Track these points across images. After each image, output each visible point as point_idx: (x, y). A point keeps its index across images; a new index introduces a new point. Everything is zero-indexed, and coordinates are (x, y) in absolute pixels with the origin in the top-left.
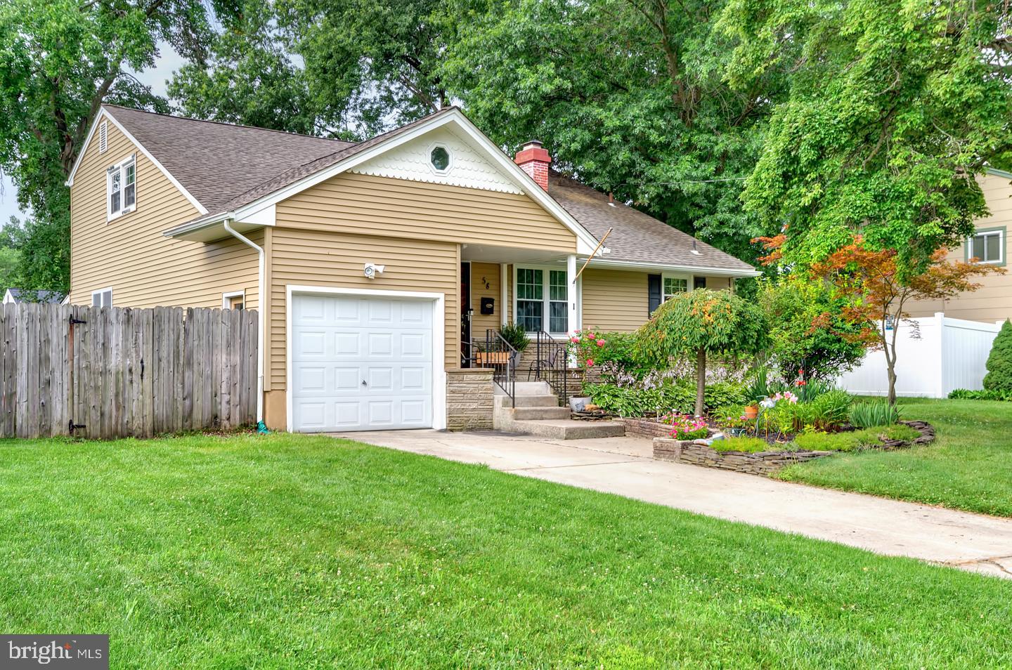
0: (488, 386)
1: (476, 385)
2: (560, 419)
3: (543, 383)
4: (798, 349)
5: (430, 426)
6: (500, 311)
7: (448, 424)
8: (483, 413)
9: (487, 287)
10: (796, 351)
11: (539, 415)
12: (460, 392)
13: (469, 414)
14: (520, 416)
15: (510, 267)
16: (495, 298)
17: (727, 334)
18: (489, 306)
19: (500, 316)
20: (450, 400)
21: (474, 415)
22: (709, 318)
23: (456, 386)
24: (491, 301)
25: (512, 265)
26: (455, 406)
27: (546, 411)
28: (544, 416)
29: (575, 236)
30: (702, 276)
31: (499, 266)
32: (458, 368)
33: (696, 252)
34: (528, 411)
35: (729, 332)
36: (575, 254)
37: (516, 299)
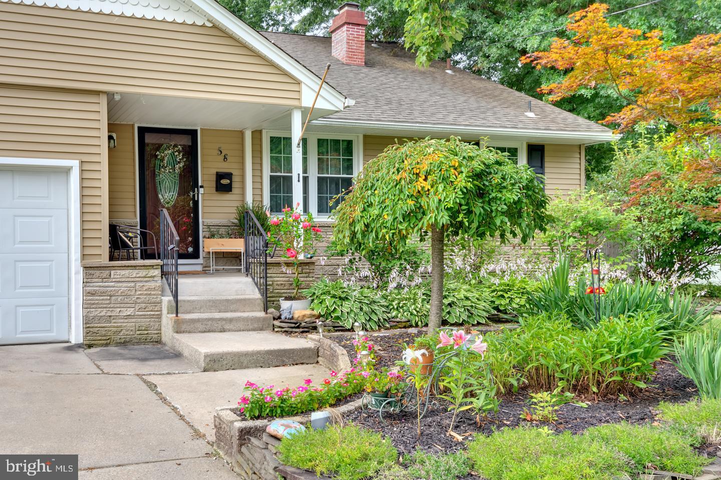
0: (152, 285)
1: (133, 284)
2: (254, 330)
3: (249, 279)
4: (661, 230)
5: (66, 339)
6: (243, 188)
7: (85, 337)
8: (144, 322)
9: (225, 158)
10: (657, 233)
11: (219, 325)
12: (103, 294)
13: (120, 322)
14: (184, 327)
15: (257, 135)
16: (235, 172)
17: (448, 209)
18: (225, 182)
19: (243, 194)
20: (87, 306)
21: (130, 324)
22: (424, 184)
23: (97, 285)
24: (229, 176)
25: (260, 131)
26: (95, 312)
27: (231, 320)
28: (227, 327)
29: (298, 83)
30: (541, 143)
31: (241, 133)
32: (105, 260)
33: (531, 115)
34: (198, 320)
35: (450, 205)
36: (300, 108)
37: (267, 173)
